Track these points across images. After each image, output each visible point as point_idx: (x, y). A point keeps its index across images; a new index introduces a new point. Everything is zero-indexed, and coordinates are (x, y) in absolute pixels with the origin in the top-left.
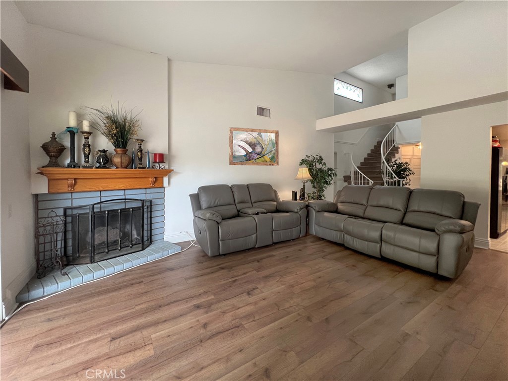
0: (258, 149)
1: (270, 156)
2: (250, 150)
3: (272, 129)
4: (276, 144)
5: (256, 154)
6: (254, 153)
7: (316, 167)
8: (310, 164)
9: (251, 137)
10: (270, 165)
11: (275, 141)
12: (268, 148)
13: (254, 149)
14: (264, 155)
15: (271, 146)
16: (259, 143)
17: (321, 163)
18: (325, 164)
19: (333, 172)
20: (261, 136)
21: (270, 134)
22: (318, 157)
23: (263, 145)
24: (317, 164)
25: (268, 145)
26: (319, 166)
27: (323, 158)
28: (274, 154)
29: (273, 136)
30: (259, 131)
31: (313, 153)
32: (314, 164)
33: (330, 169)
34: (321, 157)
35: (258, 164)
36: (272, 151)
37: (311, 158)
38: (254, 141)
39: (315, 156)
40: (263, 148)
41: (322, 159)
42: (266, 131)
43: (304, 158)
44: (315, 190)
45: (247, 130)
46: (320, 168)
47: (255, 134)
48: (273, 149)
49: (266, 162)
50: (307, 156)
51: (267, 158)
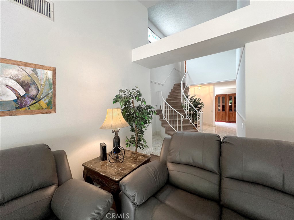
0: (33, 92)
1: (47, 101)
2: (22, 92)
3: (48, 65)
4: (53, 85)
5: (30, 98)
6: (28, 96)
7: (133, 105)
8: (126, 101)
9: (24, 73)
10: (47, 113)
11: (52, 81)
12: (45, 90)
13: (27, 91)
14: (40, 100)
15: (47, 87)
16: (34, 83)
17: (139, 100)
18: (144, 101)
19: (152, 109)
20: (36, 74)
21: (46, 71)
22: (135, 91)
23: (38, 85)
24: (135, 101)
25: (45, 85)
26: (137, 104)
27: (142, 92)
28: (51, 97)
29: (50, 73)
30: (34, 66)
31: (129, 86)
32: (131, 100)
33: (149, 107)
34: (139, 92)
35: (32, 113)
36: (49, 94)
37: (127, 94)
38: (27, 79)
39: (132, 91)
40: (39, 90)
41: (140, 95)
42: (42, 67)
43: (117, 93)
44: (134, 134)
45: (19, 63)
46: (139, 107)
47: (29, 70)
48: (50, 92)
49: (42, 109)
50: (121, 91)
51: (43, 103)
